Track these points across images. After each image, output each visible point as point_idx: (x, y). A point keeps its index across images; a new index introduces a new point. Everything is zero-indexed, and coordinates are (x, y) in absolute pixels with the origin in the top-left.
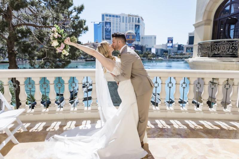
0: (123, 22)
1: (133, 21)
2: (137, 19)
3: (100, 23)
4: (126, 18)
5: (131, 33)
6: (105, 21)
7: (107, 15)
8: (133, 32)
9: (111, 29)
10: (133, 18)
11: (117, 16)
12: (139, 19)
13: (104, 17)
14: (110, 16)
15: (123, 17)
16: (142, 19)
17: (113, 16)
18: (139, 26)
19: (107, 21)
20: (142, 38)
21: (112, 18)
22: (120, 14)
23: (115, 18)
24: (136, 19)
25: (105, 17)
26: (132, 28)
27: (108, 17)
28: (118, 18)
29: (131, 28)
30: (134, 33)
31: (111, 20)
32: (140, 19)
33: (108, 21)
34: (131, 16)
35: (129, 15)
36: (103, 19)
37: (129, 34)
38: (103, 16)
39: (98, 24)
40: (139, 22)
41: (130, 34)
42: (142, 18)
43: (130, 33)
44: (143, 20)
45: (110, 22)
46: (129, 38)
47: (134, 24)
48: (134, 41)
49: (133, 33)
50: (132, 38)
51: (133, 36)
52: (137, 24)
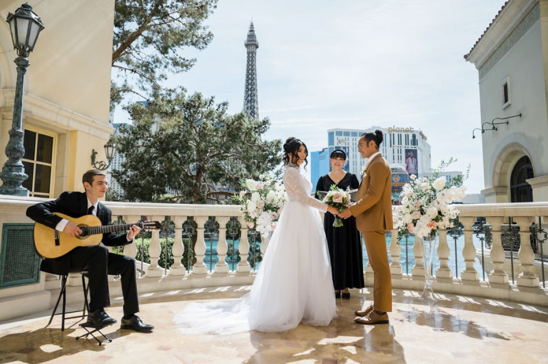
1: (400, 143)
2: (411, 138)
3: (323, 150)
5: (396, 169)
6: (336, 145)
7: (339, 133)
8: (401, 166)
9: (348, 162)
10: (400, 136)
12: (414, 136)
13: (333, 137)
14: (347, 134)
16: (423, 137)
17: (354, 134)
18: (415, 152)
19: (339, 145)
21: (351, 138)
22: (370, 129)
24: (407, 137)
25: (335, 137)
26: (400, 158)
27: (343, 137)
29: (396, 158)
30: (404, 169)
31: (350, 142)
32: (418, 137)
33: (342, 145)
34: (394, 131)
35: (390, 130)
36: (331, 141)
38: (331, 134)
39: (320, 153)
40: (414, 142)
41: (394, 173)
42: (421, 134)
44: (426, 139)
45: (347, 146)
47: (404, 147)
49: (401, 169)
50: (400, 182)
51: (400, 175)
52: (410, 147)
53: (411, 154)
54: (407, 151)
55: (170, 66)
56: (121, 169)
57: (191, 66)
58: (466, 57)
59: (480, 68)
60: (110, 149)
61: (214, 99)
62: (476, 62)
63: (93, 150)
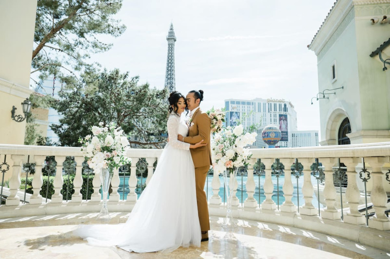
0: (259, 111)
1: (275, 110)
2: (283, 106)
4: (264, 104)
5: (273, 128)
7: (233, 102)
8: (276, 126)
10: (275, 105)
11: (249, 103)
12: (285, 105)
13: (228, 105)
14: (238, 103)
15: (259, 105)
16: (292, 106)
17: (243, 103)
18: (286, 116)
19: (233, 111)
20: (293, 135)
21: (241, 106)
22: (254, 100)
23: (246, 106)
24: (280, 106)
25: (230, 105)
26: (275, 120)
27: (235, 105)
28: (251, 106)
29: (273, 120)
30: (278, 128)
31: (240, 108)
32: (288, 106)
33: (235, 111)
34: (271, 101)
35: (269, 101)
36: (227, 108)
37: (269, 131)
38: (227, 103)
40: (285, 109)
41: (271, 131)
42: (290, 103)
43: (270, 128)
44: (293, 107)
45: (238, 111)
46: (270, 137)
47: (278, 113)
48: (278, 142)
49: (276, 128)
50: (275, 137)
51: (275, 132)
52: (283, 113)
53: (283, 118)
54: (280, 116)
55: (90, 48)
56: (59, 124)
57: (109, 49)
58: (308, 46)
59: (318, 55)
60: (26, 106)
61: (128, 74)
62: (315, 50)
63: (14, 106)
